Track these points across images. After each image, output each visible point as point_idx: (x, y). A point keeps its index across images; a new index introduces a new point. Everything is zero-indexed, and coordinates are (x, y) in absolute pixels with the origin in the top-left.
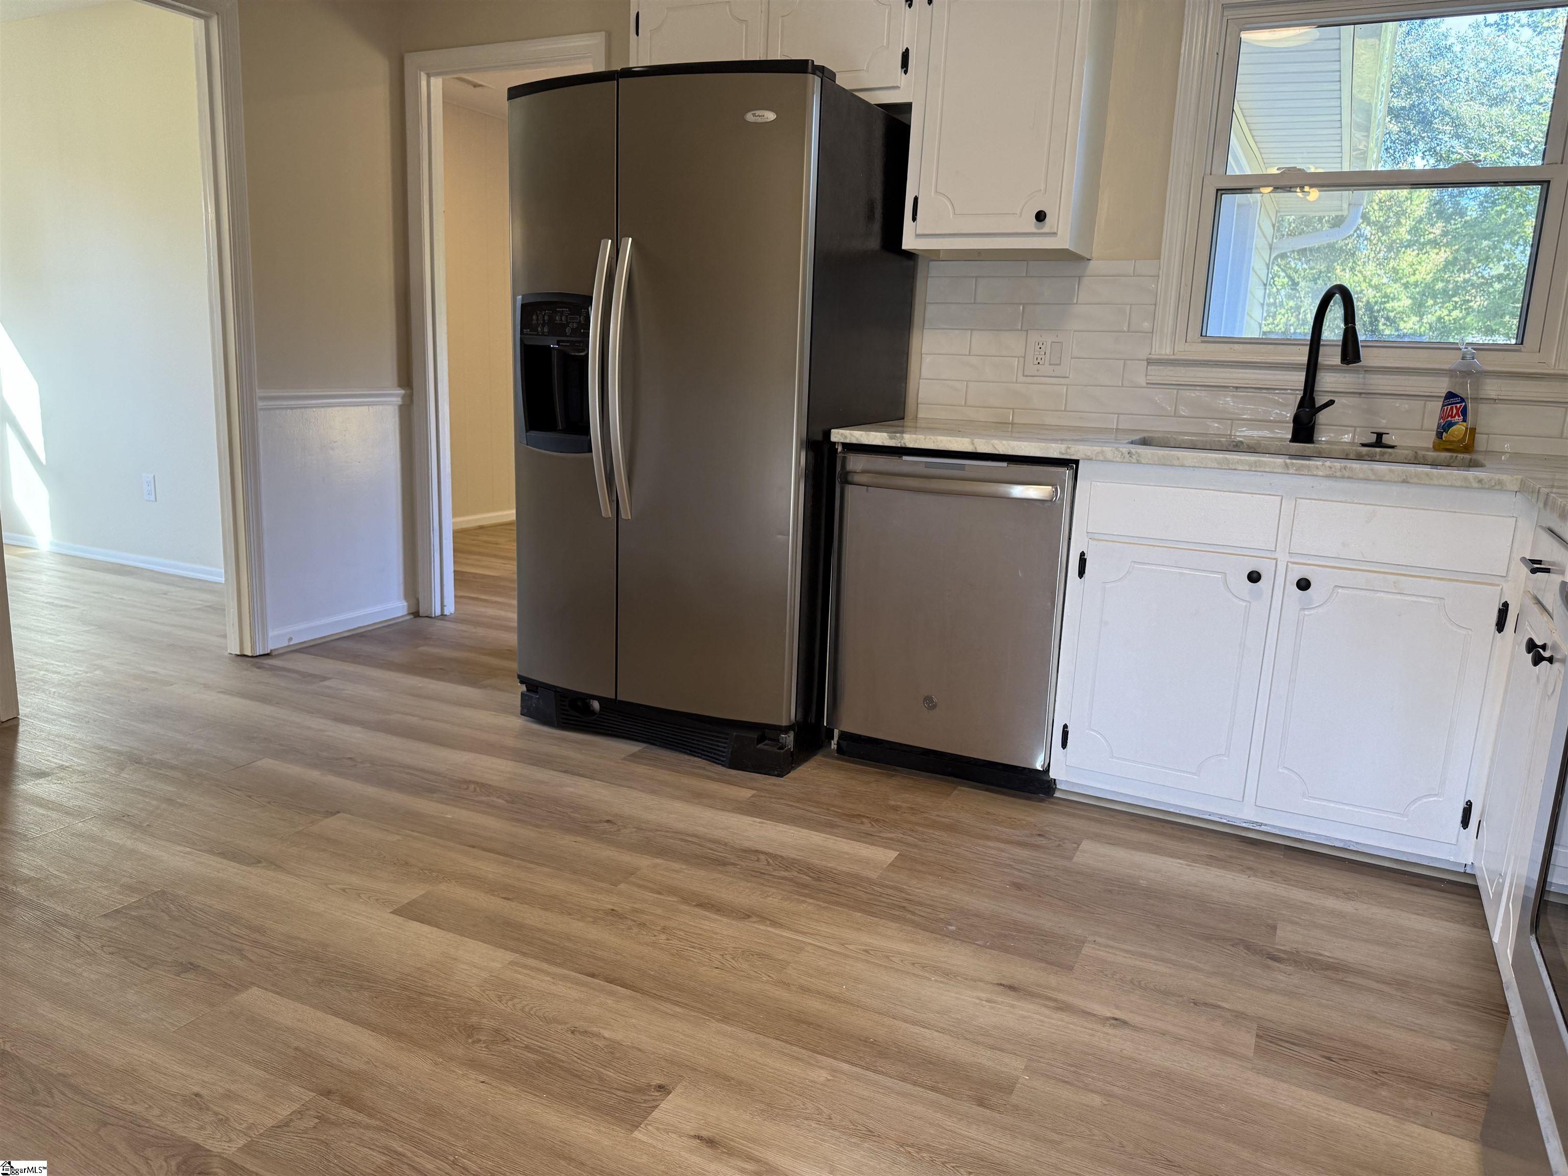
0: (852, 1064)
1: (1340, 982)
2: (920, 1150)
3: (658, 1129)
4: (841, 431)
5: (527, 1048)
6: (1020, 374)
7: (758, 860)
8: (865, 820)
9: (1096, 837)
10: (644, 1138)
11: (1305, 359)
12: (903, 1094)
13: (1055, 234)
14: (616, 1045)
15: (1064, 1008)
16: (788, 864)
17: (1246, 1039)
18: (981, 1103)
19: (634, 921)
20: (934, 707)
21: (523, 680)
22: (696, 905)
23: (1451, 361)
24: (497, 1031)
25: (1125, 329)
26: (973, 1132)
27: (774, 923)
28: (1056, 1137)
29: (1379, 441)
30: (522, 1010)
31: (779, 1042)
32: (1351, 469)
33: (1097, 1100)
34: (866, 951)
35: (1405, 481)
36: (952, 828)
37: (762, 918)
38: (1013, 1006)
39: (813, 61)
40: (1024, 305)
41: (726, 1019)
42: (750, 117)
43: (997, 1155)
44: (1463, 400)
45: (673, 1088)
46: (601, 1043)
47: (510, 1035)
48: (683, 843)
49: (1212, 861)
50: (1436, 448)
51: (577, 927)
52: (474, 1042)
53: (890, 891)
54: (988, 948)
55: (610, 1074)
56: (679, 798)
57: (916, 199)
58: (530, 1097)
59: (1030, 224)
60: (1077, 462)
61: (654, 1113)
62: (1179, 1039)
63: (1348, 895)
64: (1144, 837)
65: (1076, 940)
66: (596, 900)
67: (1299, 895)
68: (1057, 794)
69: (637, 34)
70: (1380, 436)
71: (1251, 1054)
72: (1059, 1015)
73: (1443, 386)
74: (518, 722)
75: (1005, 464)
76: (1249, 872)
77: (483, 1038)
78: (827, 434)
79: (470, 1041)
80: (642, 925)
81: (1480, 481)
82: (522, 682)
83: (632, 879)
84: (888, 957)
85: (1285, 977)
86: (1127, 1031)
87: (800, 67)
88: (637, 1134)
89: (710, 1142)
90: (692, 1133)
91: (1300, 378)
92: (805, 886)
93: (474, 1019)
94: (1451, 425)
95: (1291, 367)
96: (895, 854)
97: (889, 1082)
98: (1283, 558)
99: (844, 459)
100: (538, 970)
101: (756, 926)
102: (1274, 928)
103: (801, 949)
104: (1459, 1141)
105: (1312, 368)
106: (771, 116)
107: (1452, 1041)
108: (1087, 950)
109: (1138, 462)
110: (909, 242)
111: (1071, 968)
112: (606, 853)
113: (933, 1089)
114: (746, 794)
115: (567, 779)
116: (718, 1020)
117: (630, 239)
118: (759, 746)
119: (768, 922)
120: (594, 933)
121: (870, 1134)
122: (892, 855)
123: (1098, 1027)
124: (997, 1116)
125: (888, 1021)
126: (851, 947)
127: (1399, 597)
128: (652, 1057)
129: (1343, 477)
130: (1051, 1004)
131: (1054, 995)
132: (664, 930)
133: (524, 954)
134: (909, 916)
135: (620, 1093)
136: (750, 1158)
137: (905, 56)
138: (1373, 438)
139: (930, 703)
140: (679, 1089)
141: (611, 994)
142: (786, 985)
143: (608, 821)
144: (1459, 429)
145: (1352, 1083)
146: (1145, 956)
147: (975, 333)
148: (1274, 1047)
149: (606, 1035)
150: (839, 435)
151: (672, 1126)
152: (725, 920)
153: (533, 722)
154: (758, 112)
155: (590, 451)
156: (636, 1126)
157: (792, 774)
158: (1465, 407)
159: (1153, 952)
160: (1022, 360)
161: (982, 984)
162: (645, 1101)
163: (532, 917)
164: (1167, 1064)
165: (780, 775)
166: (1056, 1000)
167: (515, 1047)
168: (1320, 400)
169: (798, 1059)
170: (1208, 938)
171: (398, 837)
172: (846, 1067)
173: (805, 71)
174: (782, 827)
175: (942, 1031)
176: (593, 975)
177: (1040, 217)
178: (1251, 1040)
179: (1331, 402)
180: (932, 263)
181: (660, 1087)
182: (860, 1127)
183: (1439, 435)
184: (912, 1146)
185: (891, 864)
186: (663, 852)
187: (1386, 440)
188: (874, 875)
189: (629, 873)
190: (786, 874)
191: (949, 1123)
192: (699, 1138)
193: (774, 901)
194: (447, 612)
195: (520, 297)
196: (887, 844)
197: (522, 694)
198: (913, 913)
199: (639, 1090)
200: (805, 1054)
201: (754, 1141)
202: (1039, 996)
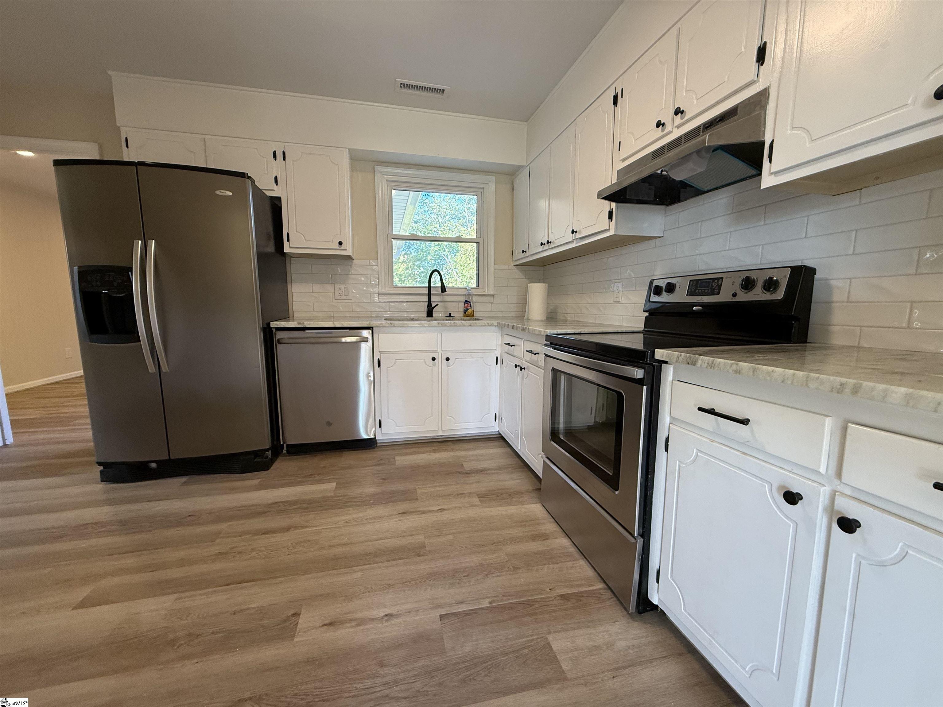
0: (368, 564)
1: (487, 474)
2: (410, 582)
3: (305, 632)
4: (275, 323)
5: (213, 633)
6: (334, 298)
7: (279, 506)
8: (316, 476)
9: (398, 455)
10: (301, 639)
11: (427, 292)
12: (392, 566)
13: (346, 250)
14: (261, 608)
15: (423, 512)
16: (295, 503)
17: (476, 500)
18: (419, 556)
19: (235, 552)
20: (331, 424)
21: (100, 464)
22: (262, 534)
23: (466, 292)
24: (190, 635)
25: (369, 283)
26: (422, 566)
27: (302, 527)
28: (447, 554)
29: (450, 316)
30: (198, 617)
31: (334, 571)
32: (456, 323)
33: (451, 537)
34: (347, 522)
35: (470, 325)
36: (350, 468)
37: (296, 527)
38: (408, 519)
39: (247, 174)
40: (332, 274)
41: (306, 573)
42: (218, 192)
43: (434, 570)
44: (470, 302)
45: (301, 612)
46: (253, 611)
47: (198, 633)
48: (238, 512)
49: (435, 451)
50: (464, 316)
51: (204, 568)
52: (178, 647)
53: (341, 498)
54: (387, 503)
55: (266, 621)
56: (226, 493)
57: (288, 234)
58: (230, 654)
59: (337, 246)
60: (372, 328)
61: (298, 627)
62: (460, 508)
63: (474, 449)
64: (412, 450)
65: (414, 489)
66: (207, 552)
67: (463, 453)
68: (378, 445)
69: (127, 147)
70: (450, 314)
71: (480, 503)
72: (424, 515)
73: (463, 299)
74: (102, 486)
75: (348, 330)
76: (447, 451)
77: (182, 642)
78: (269, 324)
79: (175, 647)
80: (240, 553)
81: (488, 324)
82: (99, 465)
83: (221, 535)
84: (356, 521)
85: (474, 478)
86: (446, 511)
87: (243, 175)
88: (296, 640)
89: (331, 624)
90: (321, 625)
91: (426, 298)
92: (307, 508)
93: (171, 636)
94: (468, 309)
95: (424, 295)
96: (335, 483)
97: (385, 564)
98: (440, 352)
99: (275, 334)
100: (194, 595)
101: (295, 531)
102: (462, 465)
103: (321, 532)
104: (536, 504)
105: (429, 295)
106: (230, 194)
107: (519, 479)
108: (418, 491)
109: (394, 326)
110: (287, 250)
111: (417, 499)
112: (199, 530)
113: (400, 559)
114: (256, 482)
115: (152, 504)
116: (303, 575)
117: (154, 241)
118: (255, 460)
119: (300, 528)
120: (218, 566)
121: (390, 586)
122: (334, 484)
123: (437, 514)
124: (426, 557)
125: (371, 543)
126: (339, 523)
127: (472, 359)
128: (282, 604)
129: (454, 326)
130: (419, 513)
131: (418, 510)
132: (253, 550)
133: (183, 592)
134: (354, 503)
135: (276, 628)
136: (351, 620)
137: (276, 178)
138: (449, 315)
139: (329, 424)
140: (303, 611)
141: (242, 588)
142: (323, 548)
143: (190, 516)
144: (470, 311)
145: (506, 500)
146: (435, 486)
147: (313, 284)
148: (484, 499)
149: (253, 606)
150: (274, 325)
151: (310, 627)
152: (280, 534)
153: (111, 484)
154: (222, 191)
155: (139, 341)
156: (293, 637)
157: (272, 468)
158: (471, 305)
159: (437, 484)
160: (333, 294)
161: (394, 516)
162: (291, 624)
163: (176, 573)
164: (462, 516)
165: (268, 470)
166: (419, 511)
167: (205, 636)
168: (433, 305)
169: (346, 573)
170: (448, 474)
171: (50, 569)
172: (366, 567)
173: (245, 177)
174: (283, 489)
175: (391, 538)
176: (228, 585)
177: (340, 243)
178: (477, 500)
179: (437, 305)
180: (292, 258)
181: (294, 615)
182: (385, 585)
183: (465, 313)
184: (406, 582)
185: (336, 488)
186: (231, 518)
187: (452, 315)
188: (332, 494)
189: (218, 534)
190: (295, 507)
191: (412, 568)
192: (325, 625)
193: (296, 519)
194: (8, 443)
195: (76, 268)
196: (329, 481)
197: (101, 471)
198: (355, 502)
199: (285, 621)
200: (347, 570)
201: (349, 613)
202: (414, 512)
